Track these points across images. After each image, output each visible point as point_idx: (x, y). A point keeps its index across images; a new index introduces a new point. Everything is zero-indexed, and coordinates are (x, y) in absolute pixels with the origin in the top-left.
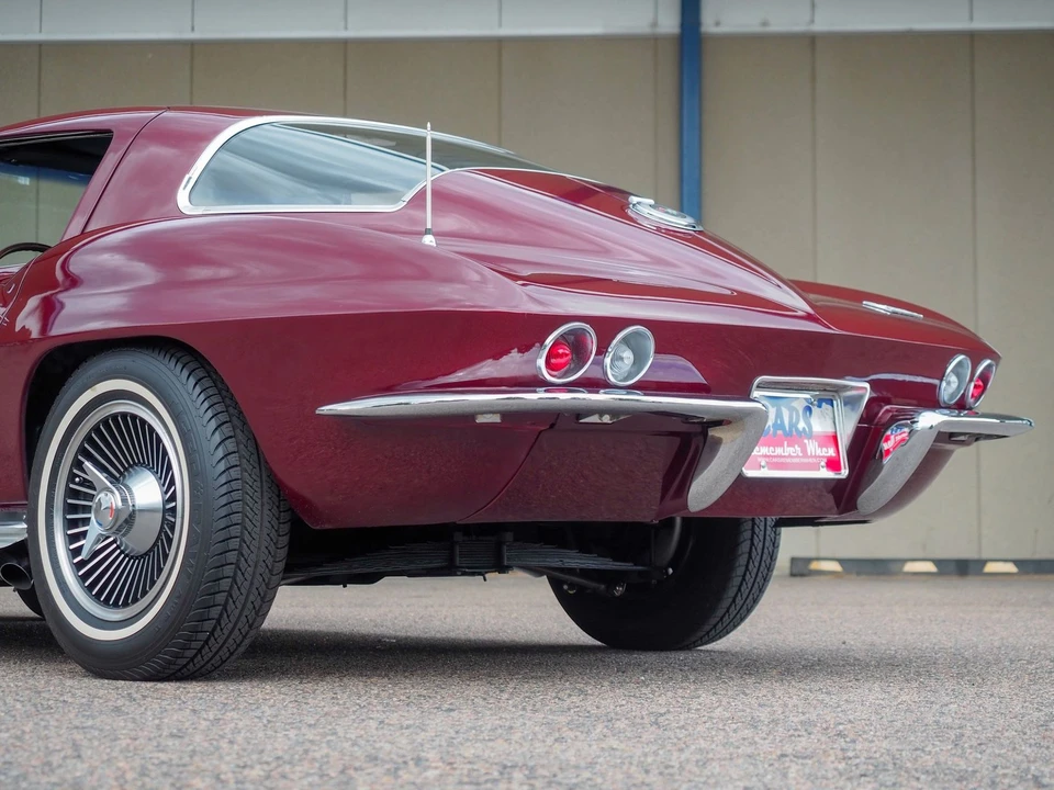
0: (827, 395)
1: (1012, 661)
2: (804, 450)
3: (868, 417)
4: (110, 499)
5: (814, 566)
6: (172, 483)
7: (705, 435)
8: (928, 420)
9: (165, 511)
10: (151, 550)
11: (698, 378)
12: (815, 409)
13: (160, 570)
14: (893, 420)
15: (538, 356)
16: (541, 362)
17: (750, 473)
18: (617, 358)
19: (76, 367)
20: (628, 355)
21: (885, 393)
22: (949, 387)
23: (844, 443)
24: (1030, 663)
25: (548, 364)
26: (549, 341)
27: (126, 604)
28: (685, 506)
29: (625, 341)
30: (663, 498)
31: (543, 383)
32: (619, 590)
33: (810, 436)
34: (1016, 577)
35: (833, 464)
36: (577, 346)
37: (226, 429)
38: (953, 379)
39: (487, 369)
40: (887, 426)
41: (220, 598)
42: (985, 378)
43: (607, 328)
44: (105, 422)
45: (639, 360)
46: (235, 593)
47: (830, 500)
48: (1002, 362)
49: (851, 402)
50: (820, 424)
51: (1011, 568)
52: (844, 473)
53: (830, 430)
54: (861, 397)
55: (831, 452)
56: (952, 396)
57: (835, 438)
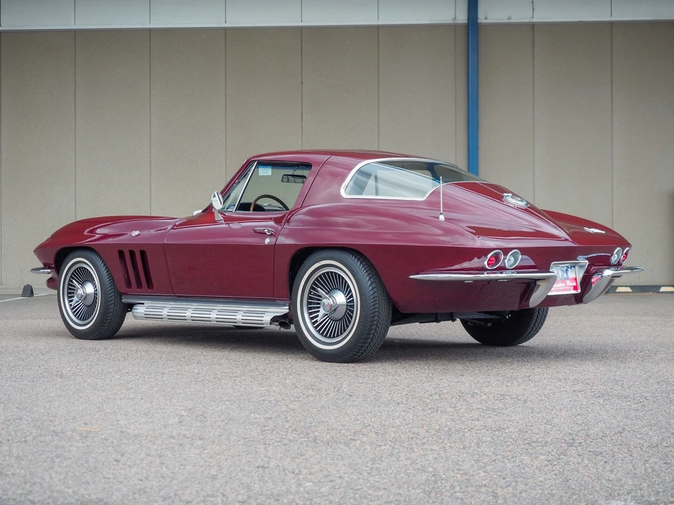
0: (573, 265)
1: (635, 351)
2: (566, 284)
3: (587, 271)
7: (535, 283)
8: (608, 273)
11: (533, 263)
12: (569, 270)
14: (596, 272)
15: (485, 261)
16: (486, 263)
17: (549, 294)
18: (509, 260)
20: (512, 259)
21: (593, 262)
22: (614, 259)
23: (579, 281)
24: (641, 352)
25: (488, 264)
26: (489, 256)
28: (528, 306)
29: (512, 254)
30: (520, 303)
31: (487, 270)
32: (490, 324)
33: (568, 279)
34: (631, 294)
35: (575, 288)
36: (497, 257)
38: (616, 255)
39: (466, 265)
40: (593, 274)
41: (371, 336)
42: (626, 254)
43: (506, 251)
45: (516, 260)
46: (376, 334)
47: (573, 300)
48: (632, 248)
49: (581, 267)
50: (571, 274)
51: (629, 290)
52: (579, 291)
53: (575, 276)
54: (585, 265)
55: (575, 284)
56: (615, 261)
57: (576, 279)
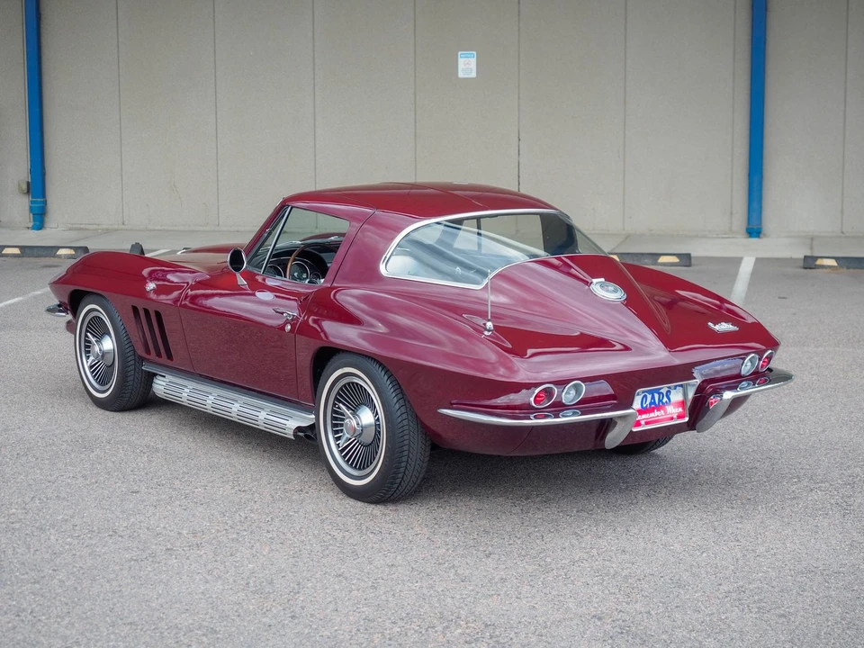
4: (351, 422)
5: (819, 262)
6: (377, 414)
9: (376, 425)
10: (372, 442)
13: (377, 453)
19: (328, 360)
27: (364, 468)
37: (401, 402)
44: (345, 386)
